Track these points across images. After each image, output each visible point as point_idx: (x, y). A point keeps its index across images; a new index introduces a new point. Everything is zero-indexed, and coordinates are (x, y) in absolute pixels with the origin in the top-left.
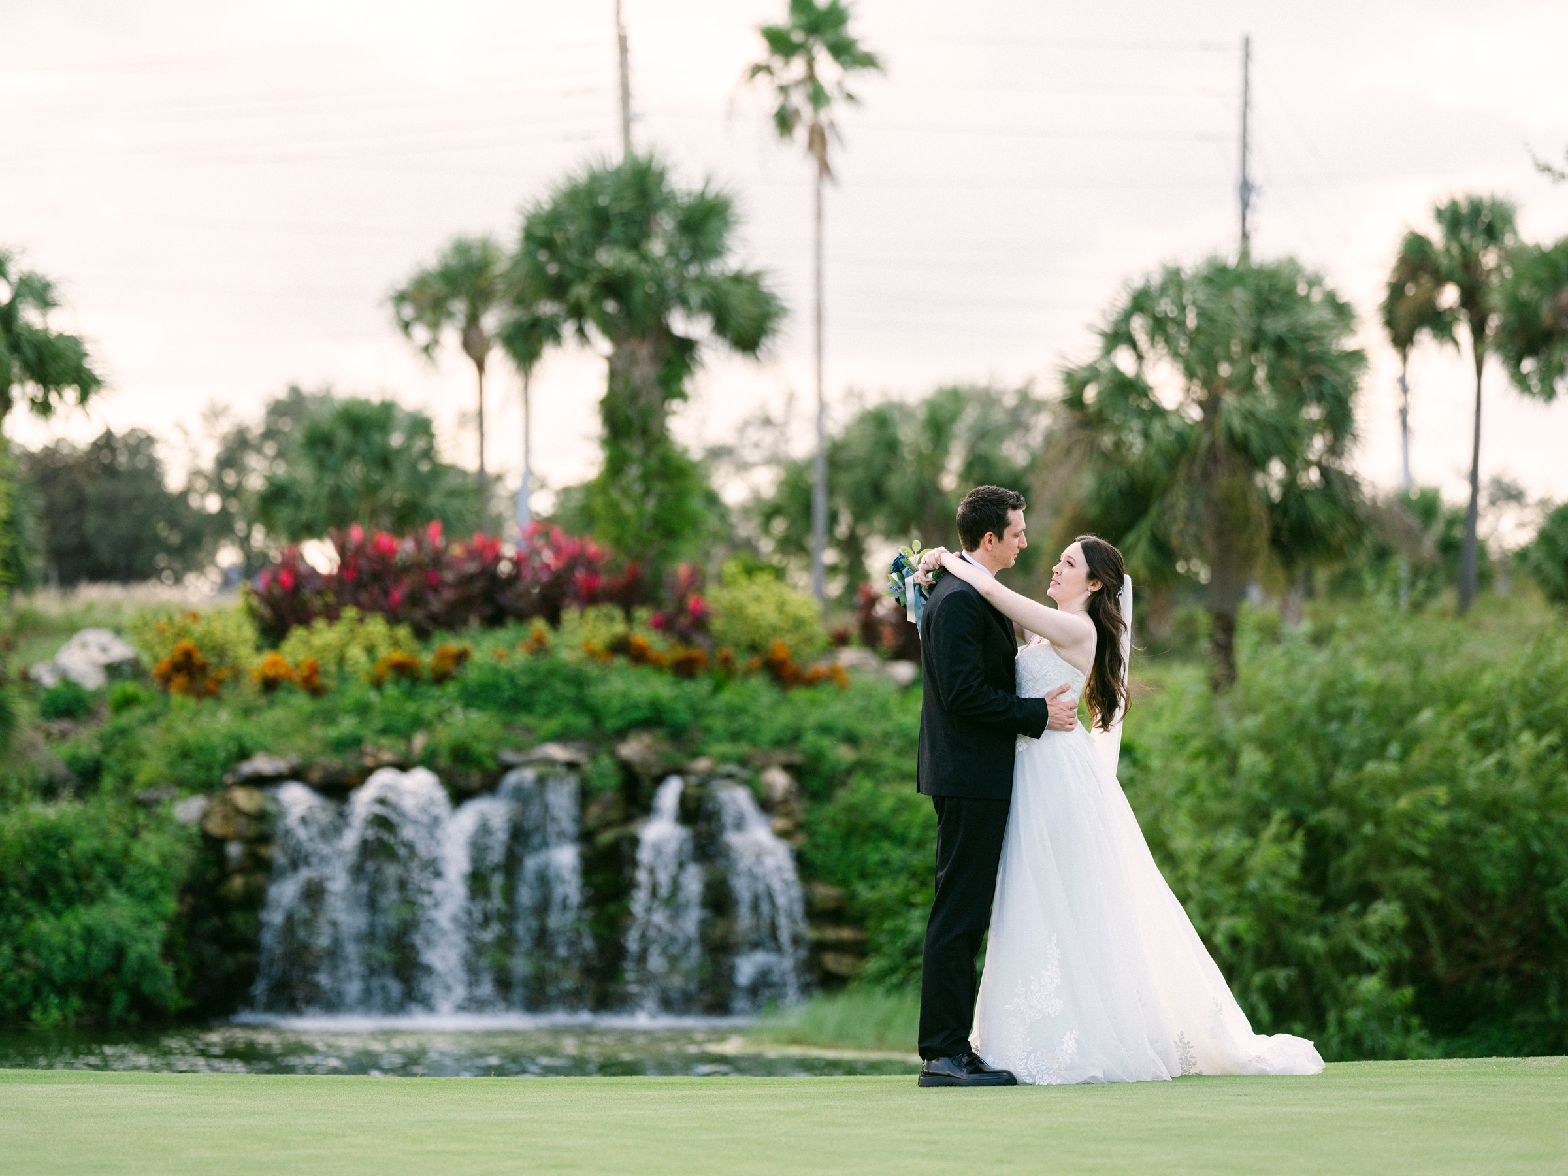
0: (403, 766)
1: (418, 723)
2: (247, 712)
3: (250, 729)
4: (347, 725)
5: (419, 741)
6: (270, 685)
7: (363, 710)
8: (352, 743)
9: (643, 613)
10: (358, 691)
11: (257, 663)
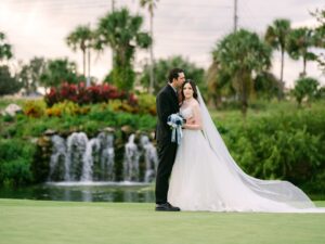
0: (78, 131)
1: (80, 123)
2: (46, 121)
3: (47, 124)
4: (66, 123)
5: (81, 127)
6: (50, 115)
7: (69, 120)
8: (67, 127)
9: (125, 101)
10: (69, 116)
11: (47, 111)
